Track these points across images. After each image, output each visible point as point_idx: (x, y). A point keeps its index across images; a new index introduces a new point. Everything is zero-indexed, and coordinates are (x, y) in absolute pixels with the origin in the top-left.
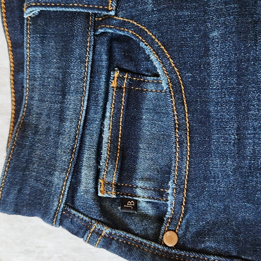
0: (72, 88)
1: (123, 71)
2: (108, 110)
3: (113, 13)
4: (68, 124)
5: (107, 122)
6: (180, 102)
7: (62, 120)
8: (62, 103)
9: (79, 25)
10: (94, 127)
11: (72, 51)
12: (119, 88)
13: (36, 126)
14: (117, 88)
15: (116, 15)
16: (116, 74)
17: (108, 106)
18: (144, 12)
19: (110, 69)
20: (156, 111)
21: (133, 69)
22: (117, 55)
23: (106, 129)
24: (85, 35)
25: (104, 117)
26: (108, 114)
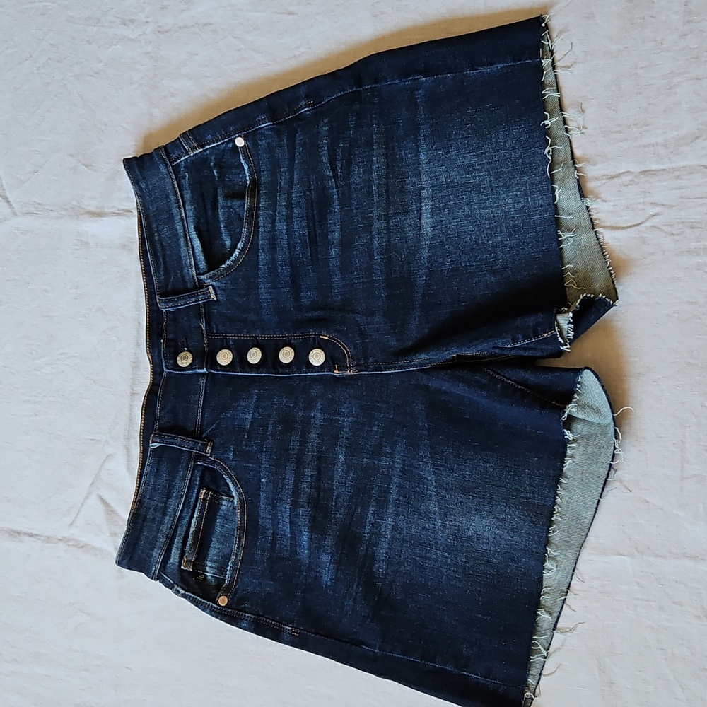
0: (174, 495)
1: (208, 489)
2: (196, 513)
3: (208, 455)
4: (168, 518)
5: (194, 520)
6: (242, 513)
7: (164, 514)
8: (166, 503)
9: (185, 456)
10: (185, 522)
11: (177, 472)
12: (205, 500)
13: (145, 516)
14: (203, 499)
15: (211, 456)
16: (204, 491)
17: (196, 511)
18: (228, 459)
19: (201, 487)
20: (226, 517)
21: (216, 489)
22: (207, 479)
23: (192, 525)
24: (188, 463)
25: (192, 517)
26: (195, 516)
